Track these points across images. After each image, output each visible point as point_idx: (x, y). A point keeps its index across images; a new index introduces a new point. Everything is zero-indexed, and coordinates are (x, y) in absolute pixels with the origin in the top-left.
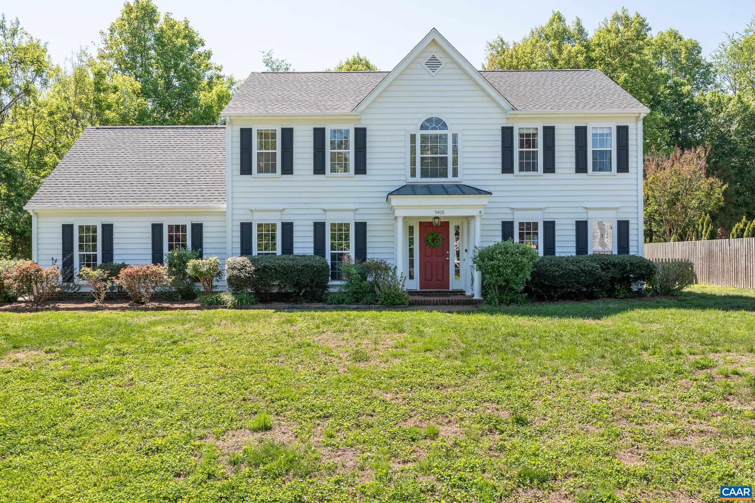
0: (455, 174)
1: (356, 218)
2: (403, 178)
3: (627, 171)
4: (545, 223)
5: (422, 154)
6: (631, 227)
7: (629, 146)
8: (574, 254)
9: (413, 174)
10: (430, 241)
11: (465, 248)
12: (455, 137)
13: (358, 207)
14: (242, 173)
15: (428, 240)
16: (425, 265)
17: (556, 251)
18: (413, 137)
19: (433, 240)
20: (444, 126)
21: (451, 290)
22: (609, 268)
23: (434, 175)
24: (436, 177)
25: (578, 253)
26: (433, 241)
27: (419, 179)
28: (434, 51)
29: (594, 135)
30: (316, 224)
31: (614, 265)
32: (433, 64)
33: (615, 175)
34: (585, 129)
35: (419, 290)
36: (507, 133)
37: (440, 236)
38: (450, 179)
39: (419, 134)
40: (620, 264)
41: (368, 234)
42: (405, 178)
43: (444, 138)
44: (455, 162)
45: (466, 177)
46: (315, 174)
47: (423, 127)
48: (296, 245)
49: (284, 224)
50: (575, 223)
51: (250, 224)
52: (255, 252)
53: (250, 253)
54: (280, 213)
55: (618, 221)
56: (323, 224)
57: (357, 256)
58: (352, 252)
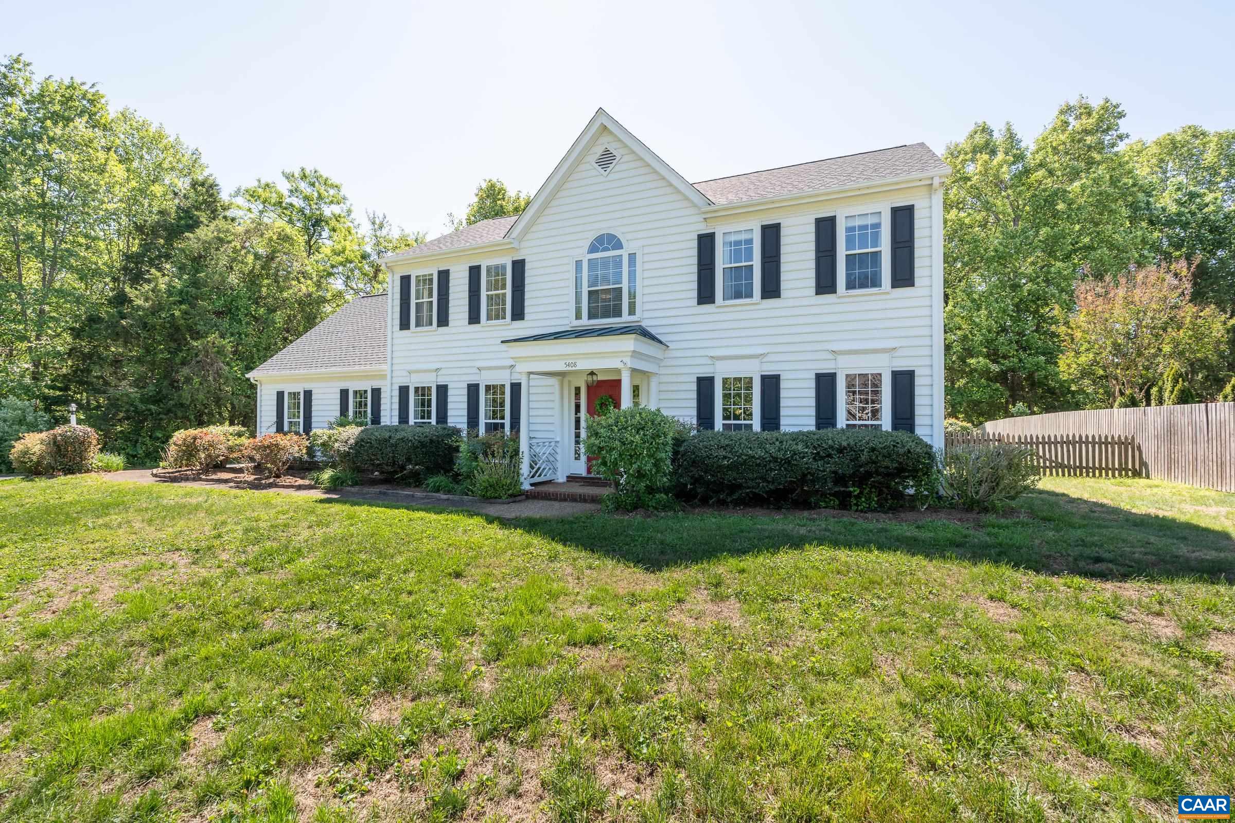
0: (632, 312)
1: (512, 378)
2: (566, 322)
3: (912, 284)
4: (764, 378)
5: (589, 286)
6: (918, 381)
7: (916, 240)
8: (813, 428)
9: (578, 316)
10: (598, 407)
12: (632, 257)
14: (401, 329)
17: (782, 422)
18: (579, 264)
19: (602, 406)
20: (619, 245)
22: (829, 456)
23: (606, 315)
24: (609, 317)
25: (819, 426)
27: (585, 322)
28: (605, 143)
29: (849, 230)
30: (469, 387)
31: (841, 450)
32: (606, 160)
33: (888, 293)
34: (832, 221)
35: (584, 475)
36: (706, 243)
38: (625, 318)
39: (586, 258)
40: (852, 449)
42: (568, 322)
43: (618, 261)
44: (632, 296)
45: (646, 315)
46: (470, 323)
47: (593, 249)
48: (450, 413)
49: (438, 387)
50: (814, 377)
51: (407, 388)
52: (412, 421)
53: (407, 422)
54: (435, 374)
55: (893, 372)
56: (477, 386)
57: (512, 428)
58: (507, 421)
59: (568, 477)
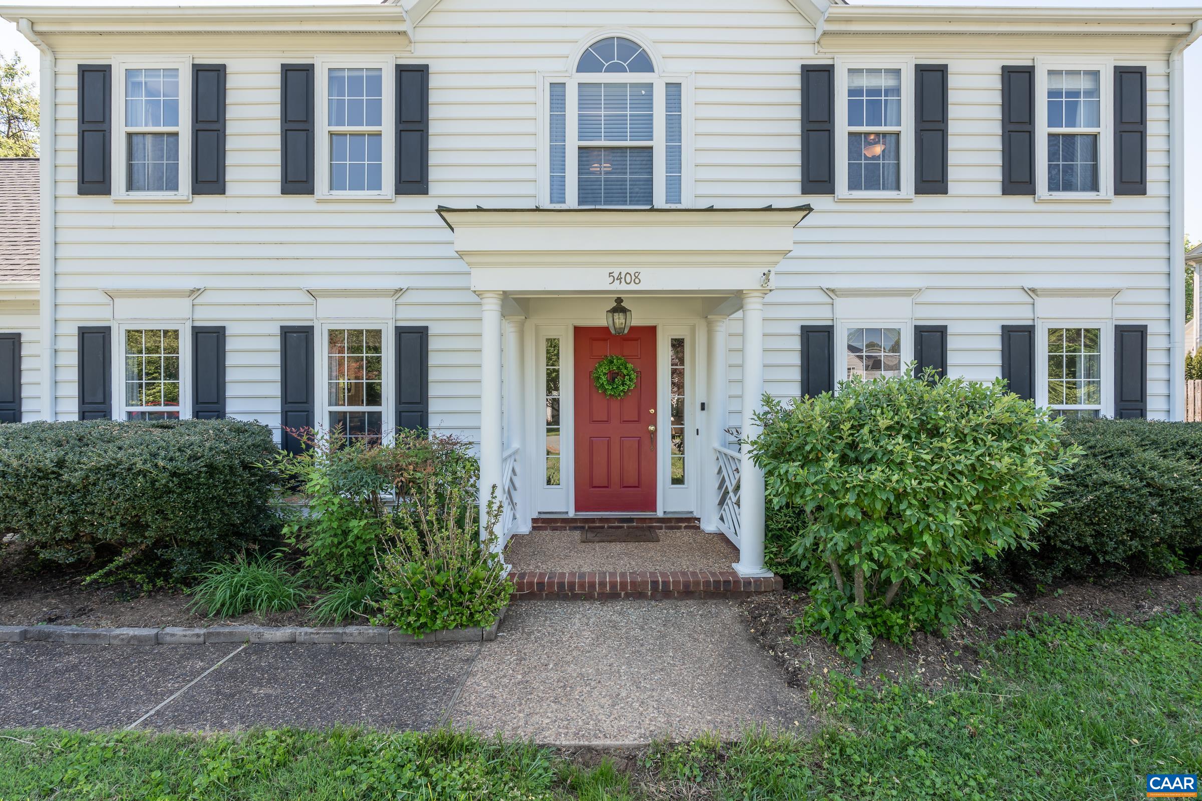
0: (674, 195)
1: (399, 316)
2: (530, 205)
3: (1140, 192)
5: (581, 138)
6: (1151, 343)
7: (1149, 124)
9: (557, 197)
10: (604, 379)
11: (701, 398)
12: (674, 90)
13: (405, 287)
14: (83, 192)
15: (599, 378)
16: (591, 444)
18: (557, 91)
19: (612, 377)
20: (644, 61)
21: (660, 514)
23: (616, 196)
26: (612, 381)
30: (287, 333)
33: (1109, 202)
34: (1028, 73)
35: (572, 514)
37: (630, 366)
39: (573, 81)
41: (433, 360)
42: (534, 205)
43: (643, 96)
44: (674, 161)
46: (284, 191)
47: (584, 64)
48: (231, 391)
49: (198, 333)
50: (999, 331)
51: (104, 333)
52: (119, 410)
53: (106, 413)
54: (187, 302)
55: (1116, 326)
56: (306, 333)
57: (401, 422)
58: (388, 409)
59: (534, 520)
